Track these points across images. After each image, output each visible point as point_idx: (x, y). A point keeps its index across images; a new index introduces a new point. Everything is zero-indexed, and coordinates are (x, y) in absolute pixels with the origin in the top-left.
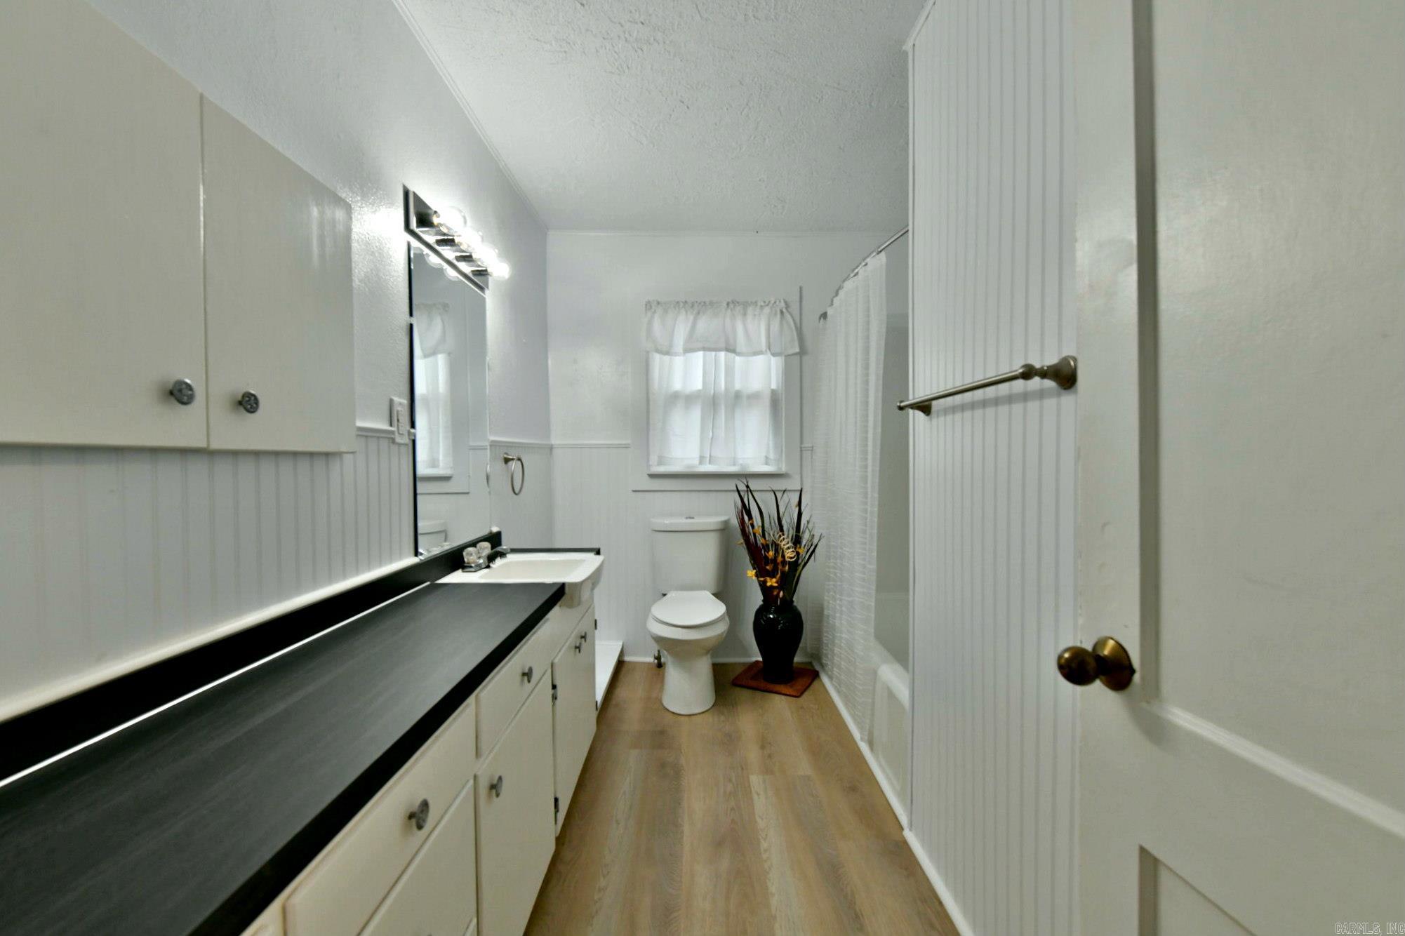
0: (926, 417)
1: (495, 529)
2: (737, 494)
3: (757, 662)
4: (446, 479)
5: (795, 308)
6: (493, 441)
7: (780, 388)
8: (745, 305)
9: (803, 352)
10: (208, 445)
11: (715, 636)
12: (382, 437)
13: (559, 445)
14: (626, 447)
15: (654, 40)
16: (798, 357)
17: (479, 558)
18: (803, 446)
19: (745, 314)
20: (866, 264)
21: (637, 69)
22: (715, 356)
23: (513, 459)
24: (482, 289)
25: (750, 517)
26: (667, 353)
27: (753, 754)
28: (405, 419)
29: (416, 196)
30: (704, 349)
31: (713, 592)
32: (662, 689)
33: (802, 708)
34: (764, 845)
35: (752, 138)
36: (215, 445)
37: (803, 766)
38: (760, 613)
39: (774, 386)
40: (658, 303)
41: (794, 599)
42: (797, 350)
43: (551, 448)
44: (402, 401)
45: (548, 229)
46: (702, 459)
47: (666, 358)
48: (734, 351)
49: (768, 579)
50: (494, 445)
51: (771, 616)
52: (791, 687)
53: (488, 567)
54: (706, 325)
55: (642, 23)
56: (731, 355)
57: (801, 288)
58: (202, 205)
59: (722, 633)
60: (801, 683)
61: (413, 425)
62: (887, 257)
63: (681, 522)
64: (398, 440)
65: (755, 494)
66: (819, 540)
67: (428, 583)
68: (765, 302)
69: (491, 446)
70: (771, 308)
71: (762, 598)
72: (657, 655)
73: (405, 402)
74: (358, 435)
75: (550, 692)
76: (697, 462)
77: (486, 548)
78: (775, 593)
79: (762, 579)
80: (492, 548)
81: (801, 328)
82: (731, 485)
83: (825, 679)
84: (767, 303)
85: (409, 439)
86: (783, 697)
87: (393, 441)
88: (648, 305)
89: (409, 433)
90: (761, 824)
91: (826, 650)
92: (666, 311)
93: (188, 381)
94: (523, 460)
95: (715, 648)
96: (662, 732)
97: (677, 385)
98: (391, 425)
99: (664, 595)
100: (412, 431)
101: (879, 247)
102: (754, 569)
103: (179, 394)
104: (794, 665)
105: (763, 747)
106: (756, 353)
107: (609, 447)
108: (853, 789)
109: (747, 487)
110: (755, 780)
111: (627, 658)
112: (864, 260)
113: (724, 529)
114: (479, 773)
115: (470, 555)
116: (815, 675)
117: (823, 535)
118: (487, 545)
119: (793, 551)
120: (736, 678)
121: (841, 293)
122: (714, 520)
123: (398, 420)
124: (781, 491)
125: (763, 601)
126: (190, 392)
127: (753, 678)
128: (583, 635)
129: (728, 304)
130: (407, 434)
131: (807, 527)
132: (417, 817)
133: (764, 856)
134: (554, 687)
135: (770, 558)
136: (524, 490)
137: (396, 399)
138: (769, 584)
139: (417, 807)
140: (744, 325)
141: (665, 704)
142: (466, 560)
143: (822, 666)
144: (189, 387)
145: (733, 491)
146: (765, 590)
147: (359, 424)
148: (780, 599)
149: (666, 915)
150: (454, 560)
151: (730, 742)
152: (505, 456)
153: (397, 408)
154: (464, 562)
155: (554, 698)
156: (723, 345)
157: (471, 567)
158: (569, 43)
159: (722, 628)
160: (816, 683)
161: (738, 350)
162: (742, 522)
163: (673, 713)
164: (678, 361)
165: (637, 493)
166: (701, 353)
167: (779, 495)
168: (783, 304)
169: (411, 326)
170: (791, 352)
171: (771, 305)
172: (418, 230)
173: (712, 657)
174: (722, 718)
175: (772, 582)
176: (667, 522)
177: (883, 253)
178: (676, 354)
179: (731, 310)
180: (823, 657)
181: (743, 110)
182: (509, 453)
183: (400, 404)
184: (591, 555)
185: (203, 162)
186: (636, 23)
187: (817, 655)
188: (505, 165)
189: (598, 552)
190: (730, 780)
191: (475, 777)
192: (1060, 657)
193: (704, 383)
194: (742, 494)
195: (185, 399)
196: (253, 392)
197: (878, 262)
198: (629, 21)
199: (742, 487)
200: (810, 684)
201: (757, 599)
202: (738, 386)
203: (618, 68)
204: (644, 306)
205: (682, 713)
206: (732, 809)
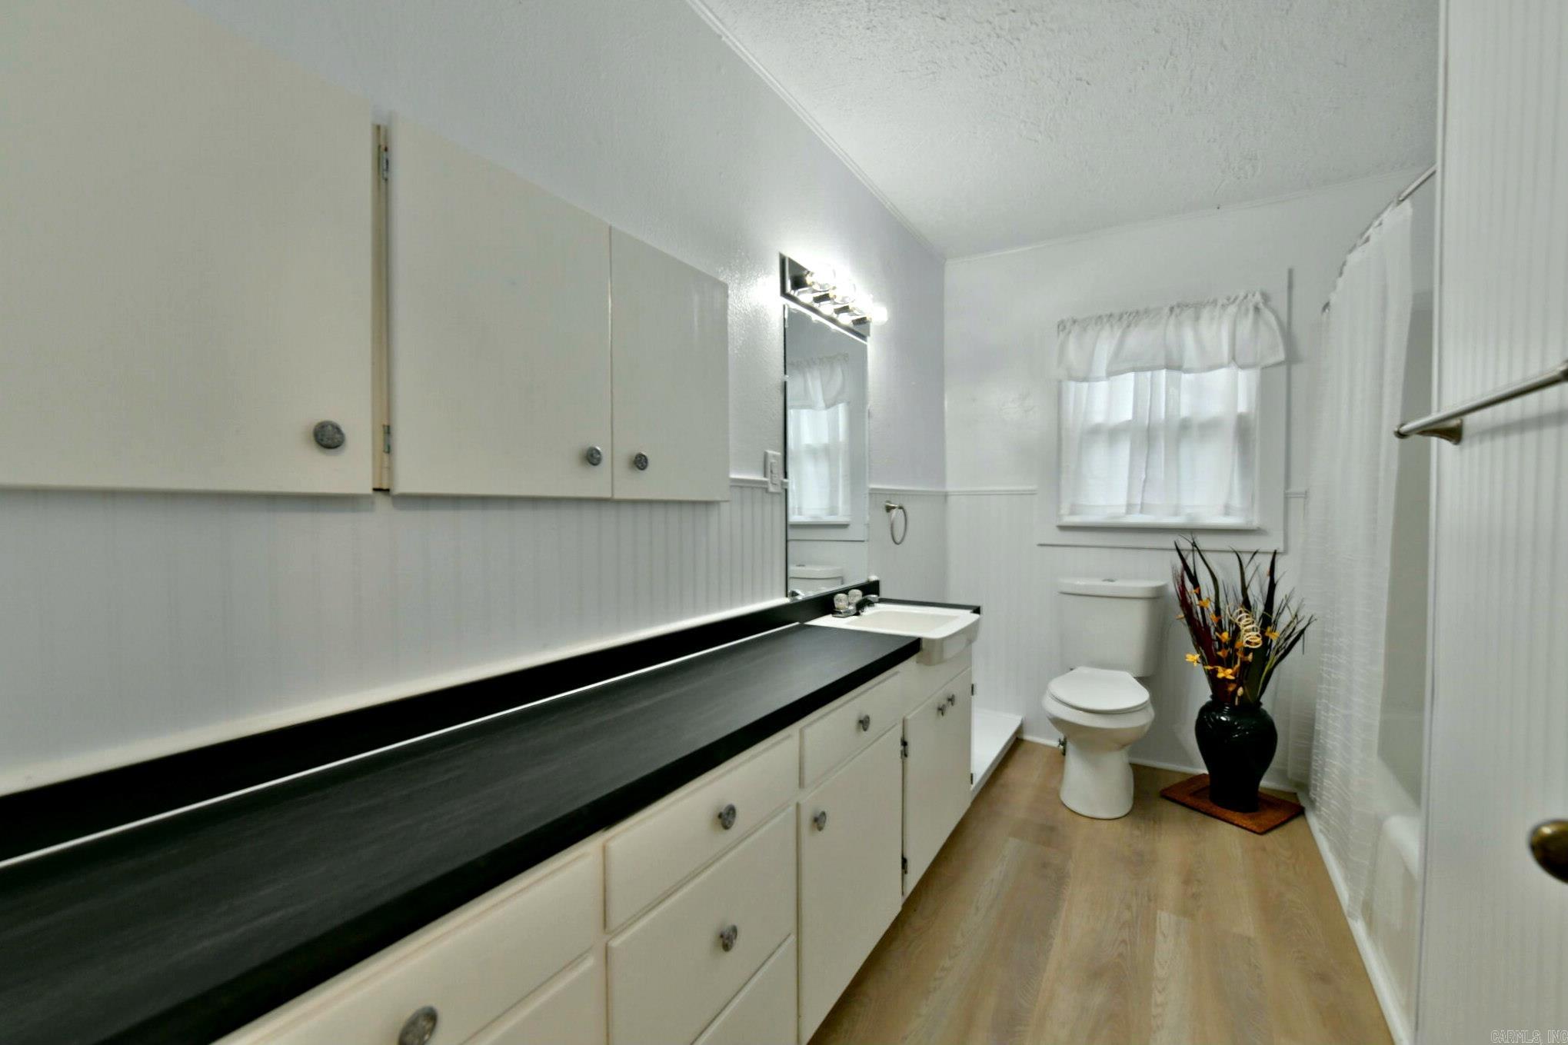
0: (1455, 446)
1: (873, 578)
2: (1176, 554)
3: (1204, 774)
4: (844, 526)
5: (1280, 301)
6: (872, 489)
7: (1253, 411)
8: (1198, 307)
9: (1292, 358)
10: (613, 495)
11: (1132, 729)
12: (757, 488)
13: (954, 492)
14: (1032, 493)
15: (1031, 23)
16: (1283, 369)
17: (849, 604)
18: (1289, 491)
19: (1197, 318)
20: (1380, 224)
21: (1016, 61)
22: (1152, 377)
23: (894, 508)
24: (863, 337)
25: (1196, 584)
26: (1085, 379)
27: (1170, 887)
28: (778, 470)
29: (792, 262)
30: (1134, 370)
31: (1139, 675)
32: (1061, 780)
33: (1264, 849)
34: (1159, 998)
35: (1187, 92)
36: (618, 496)
37: (1246, 923)
38: (1205, 710)
39: (1242, 408)
40: (1074, 322)
41: (1262, 700)
42: (1281, 356)
43: (946, 495)
44: (775, 453)
45: (946, 259)
46: (1130, 507)
47: (1085, 385)
48: (1179, 368)
49: (1220, 669)
50: (873, 493)
51: (1223, 718)
52: (1251, 818)
53: (857, 614)
54: (1138, 339)
55: (1014, 11)
56: (1175, 373)
57: (1291, 272)
58: (610, 311)
59: (1142, 727)
60: (1270, 816)
61: (786, 476)
62: (1413, 205)
63: (1097, 584)
64: (772, 489)
65: (1208, 557)
66: (1309, 624)
67: (797, 623)
68: (1228, 300)
69: (870, 494)
70: (1239, 306)
71: (1210, 693)
72: (1062, 740)
73: (779, 454)
74: (731, 486)
75: (900, 748)
76: (1123, 510)
77: (857, 595)
78: (1231, 689)
79: (1209, 668)
80: (863, 596)
81: (1290, 323)
82: (1169, 541)
83: (1313, 820)
84: (1232, 300)
85: (782, 488)
86: (1235, 828)
87: (766, 490)
88: (1061, 326)
89: (783, 484)
90: (1160, 972)
91: (1316, 780)
92: (1085, 329)
93: (598, 448)
94: (906, 507)
95: (1133, 744)
96: (1052, 829)
97: (1098, 418)
98: (765, 476)
99: (1072, 669)
100: (785, 480)
101: (1399, 196)
102: (1198, 651)
103: (592, 458)
104: (1260, 790)
105: (1187, 882)
106: (1211, 368)
107: (1011, 493)
108: (1324, 978)
109: (1194, 545)
110: (1166, 919)
111: (1028, 737)
112: (1378, 216)
113: (1156, 597)
114: (801, 803)
115: (841, 601)
116: (1298, 812)
117: (1315, 617)
118: (858, 592)
119: (1258, 636)
120: (1166, 789)
121: (1346, 269)
122: (1144, 584)
123: (771, 472)
124: (1251, 552)
125: (1212, 697)
126: (598, 456)
127: (1194, 794)
128: (950, 697)
129: (1172, 309)
130: (779, 484)
131: (1286, 604)
132: (726, 817)
133: (1155, 1011)
134: (904, 743)
135: (1223, 640)
136: (907, 538)
137: (770, 452)
138: (1220, 675)
139: (724, 808)
140: (1196, 331)
141: (1063, 799)
142: (836, 606)
143: (1312, 802)
144: (598, 452)
145: (1171, 550)
146: (1216, 683)
147: (733, 476)
148: (1239, 697)
149: (1010, 1023)
150: (825, 605)
151: (1140, 864)
152: (888, 504)
153: (771, 460)
154: (834, 607)
155: (905, 754)
156: (1161, 361)
157: (840, 613)
158: (936, 63)
159: (1143, 720)
160: (1295, 824)
161: (1186, 366)
162: (1183, 590)
163: (1072, 811)
164: (1101, 387)
165: (1045, 548)
166: (1131, 375)
167: (1246, 558)
168: (1258, 297)
169: (785, 383)
170: (1272, 360)
171: (1238, 302)
172: (792, 293)
173: (1131, 753)
174: (1137, 832)
175: (1225, 673)
176: (1081, 583)
177: (1407, 203)
178: (1098, 379)
179: (1177, 316)
180: (1312, 788)
181: (1167, 62)
182: (892, 502)
183: (774, 456)
184: (968, 612)
185: (611, 276)
186: (1006, 14)
187: (1303, 785)
188: (892, 204)
189: (977, 610)
190: (1129, 907)
191: (798, 805)
192: (1536, 831)
193: (1135, 412)
194: (1184, 554)
195: (595, 461)
196: (644, 453)
197: (1398, 218)
198: (998, 15)
199: (1185, 545)
200: (1283, 823)
201: (1203, 694)
202: (1185, 412)
203: (994, 70)
204: (1056, 326)
205: (1083, 813)
206: (1124, 941)
